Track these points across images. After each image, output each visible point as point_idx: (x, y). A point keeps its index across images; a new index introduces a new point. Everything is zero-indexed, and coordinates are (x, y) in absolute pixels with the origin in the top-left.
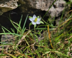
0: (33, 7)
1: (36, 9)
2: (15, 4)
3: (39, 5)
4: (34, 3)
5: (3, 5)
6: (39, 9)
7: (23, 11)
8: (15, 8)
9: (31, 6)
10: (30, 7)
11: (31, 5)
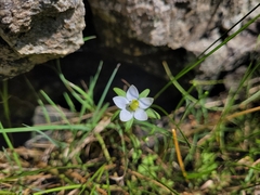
0: (139, 39)
2: (71, 39)
3: (163, 34)
4: (145, 25)
5: (31, 49)
6: (164, 43)
7: (108, 44)
8: (73, 51)
9: (135, 36)
10: (130, 36)
11: (133, 32)
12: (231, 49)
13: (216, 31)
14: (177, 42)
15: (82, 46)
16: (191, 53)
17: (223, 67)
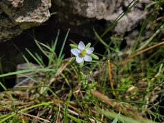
0: (80, 14)
1: (86, 18)
2: (44, 13)
3: (93, 10)
4: (83, 5)
5: (22, 19)
6: (93, 16)
7: (60, 20)
9: (77, 12)
10: (74, 13)
11: (76, 10)
12: (130, 18)
13: (121, 8)
14: (101, 15)
15: (50, 18)
16: (109, 21)
17: (127, 29)
